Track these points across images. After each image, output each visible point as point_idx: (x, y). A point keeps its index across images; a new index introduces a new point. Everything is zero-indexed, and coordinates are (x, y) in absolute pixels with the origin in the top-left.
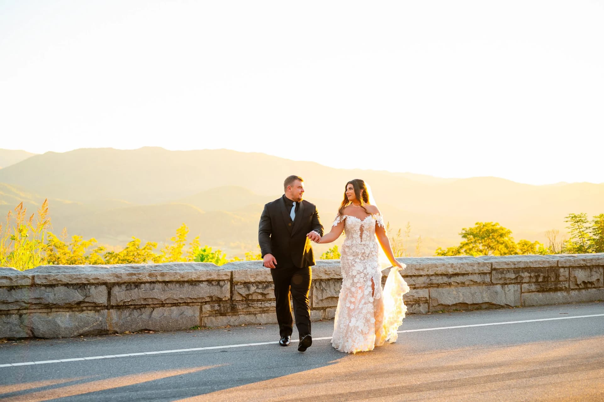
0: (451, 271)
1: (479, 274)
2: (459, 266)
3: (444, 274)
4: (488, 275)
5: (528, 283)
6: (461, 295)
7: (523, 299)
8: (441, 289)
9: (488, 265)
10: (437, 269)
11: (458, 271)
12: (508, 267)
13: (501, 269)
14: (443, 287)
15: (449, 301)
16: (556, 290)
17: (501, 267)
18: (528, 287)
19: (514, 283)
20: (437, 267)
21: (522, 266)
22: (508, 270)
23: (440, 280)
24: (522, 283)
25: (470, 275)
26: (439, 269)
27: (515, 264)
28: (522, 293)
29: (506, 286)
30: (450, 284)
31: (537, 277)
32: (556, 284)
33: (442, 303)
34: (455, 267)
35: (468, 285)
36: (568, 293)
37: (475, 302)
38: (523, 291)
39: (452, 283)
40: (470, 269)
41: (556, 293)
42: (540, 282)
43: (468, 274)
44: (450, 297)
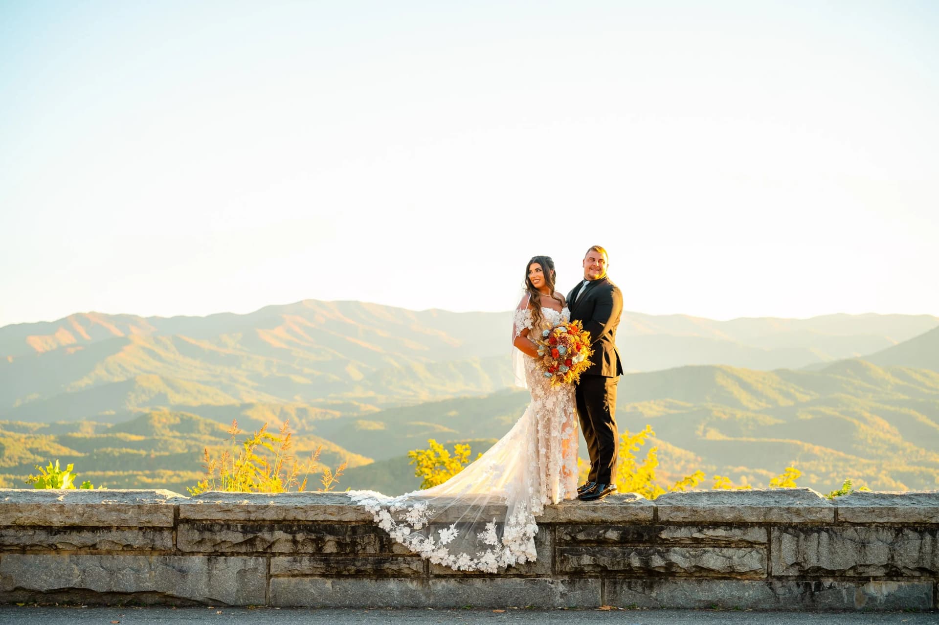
0: (57, 520)
1: (141, 529)
2: (80, 510)
3: (40, 526)
4: (166, 533)
5: (290, 554)
6: (77, 572)
7: (273, 591)
8: (32, 556)
9: (165, 510)
10: (20, 515)
11: (76, 520)
12: (227, 518)
13: (206, 520)
14: (37, 552)
15: (44, 582)
16: (380, 574)
17: (205, 517)
18: (287, 565)
19: (246, 554)
20: (20, 512)
21: (270, 516)
22: (227, 525)
23: (26, 538)
24: (274, 555)
25: (114, 530)
26: (26, 514)
27: (249, 512)
28: (269, 576)
29: (223, 558)
30: (53, 547)
31: (319, 542)
32: (380, 562)
33: (23, 584)
34: (67, 512)
35: (109, 552)
36: (422, 583)
37: (115, 590)
38: (272, 571)
39: (60, 546)
40: (112, 519)
41: (380, 582)
42: (331, 554)
43: (109, 528)
44: (46, 575)
